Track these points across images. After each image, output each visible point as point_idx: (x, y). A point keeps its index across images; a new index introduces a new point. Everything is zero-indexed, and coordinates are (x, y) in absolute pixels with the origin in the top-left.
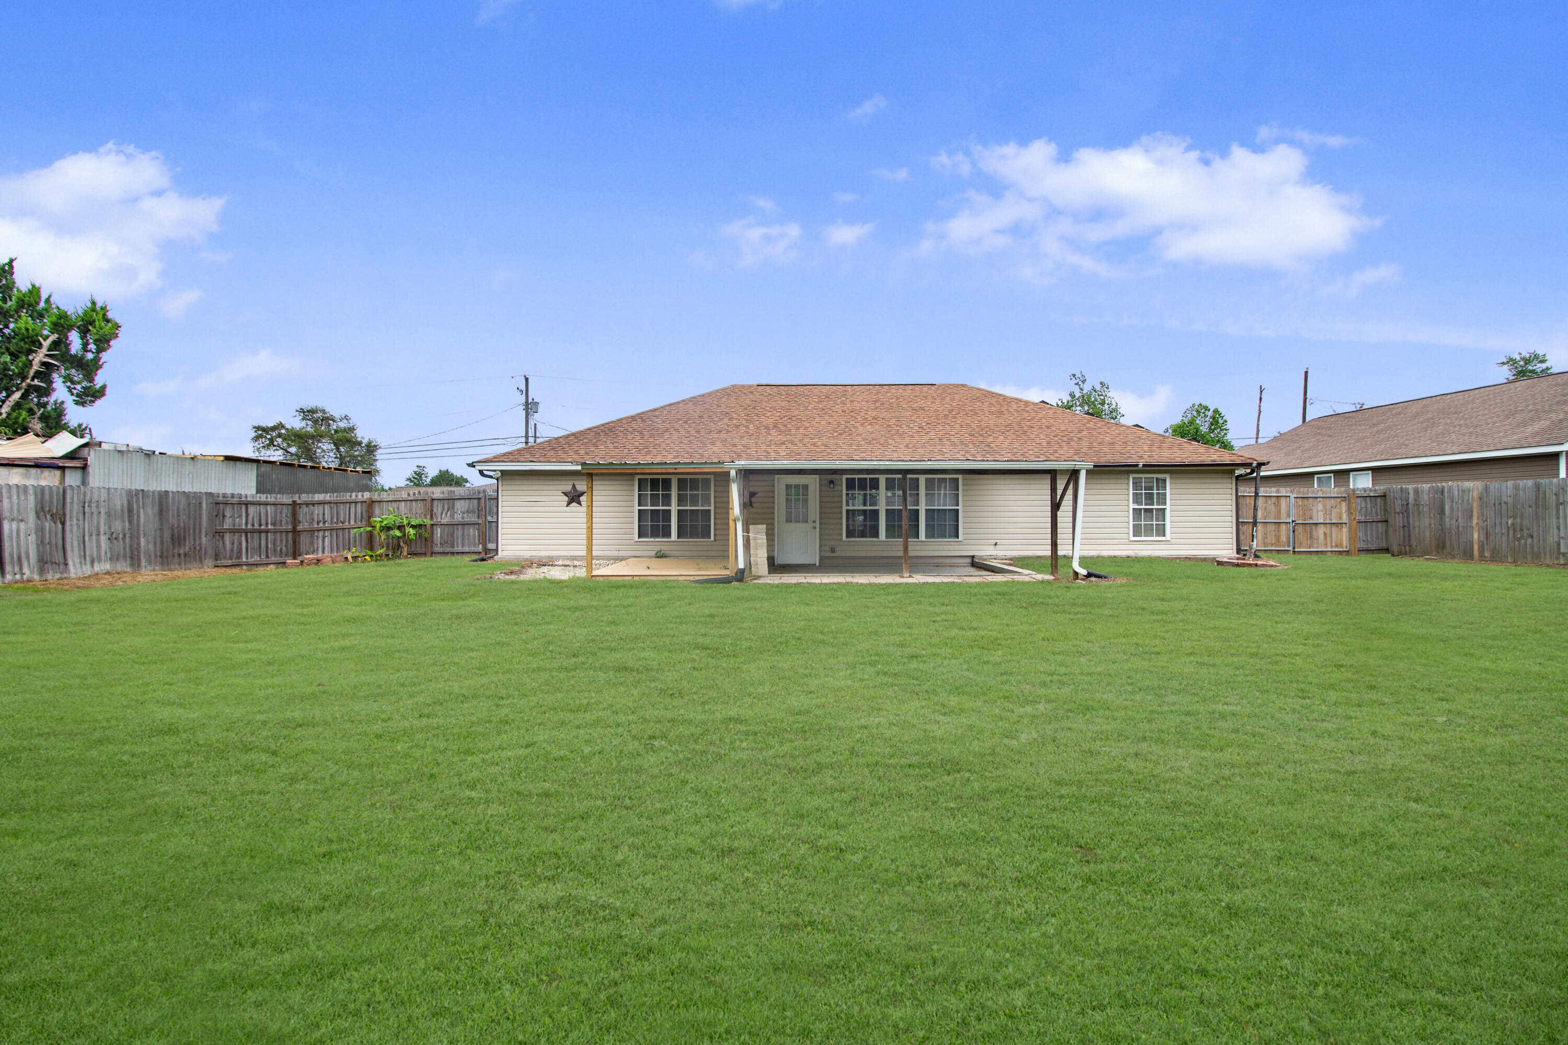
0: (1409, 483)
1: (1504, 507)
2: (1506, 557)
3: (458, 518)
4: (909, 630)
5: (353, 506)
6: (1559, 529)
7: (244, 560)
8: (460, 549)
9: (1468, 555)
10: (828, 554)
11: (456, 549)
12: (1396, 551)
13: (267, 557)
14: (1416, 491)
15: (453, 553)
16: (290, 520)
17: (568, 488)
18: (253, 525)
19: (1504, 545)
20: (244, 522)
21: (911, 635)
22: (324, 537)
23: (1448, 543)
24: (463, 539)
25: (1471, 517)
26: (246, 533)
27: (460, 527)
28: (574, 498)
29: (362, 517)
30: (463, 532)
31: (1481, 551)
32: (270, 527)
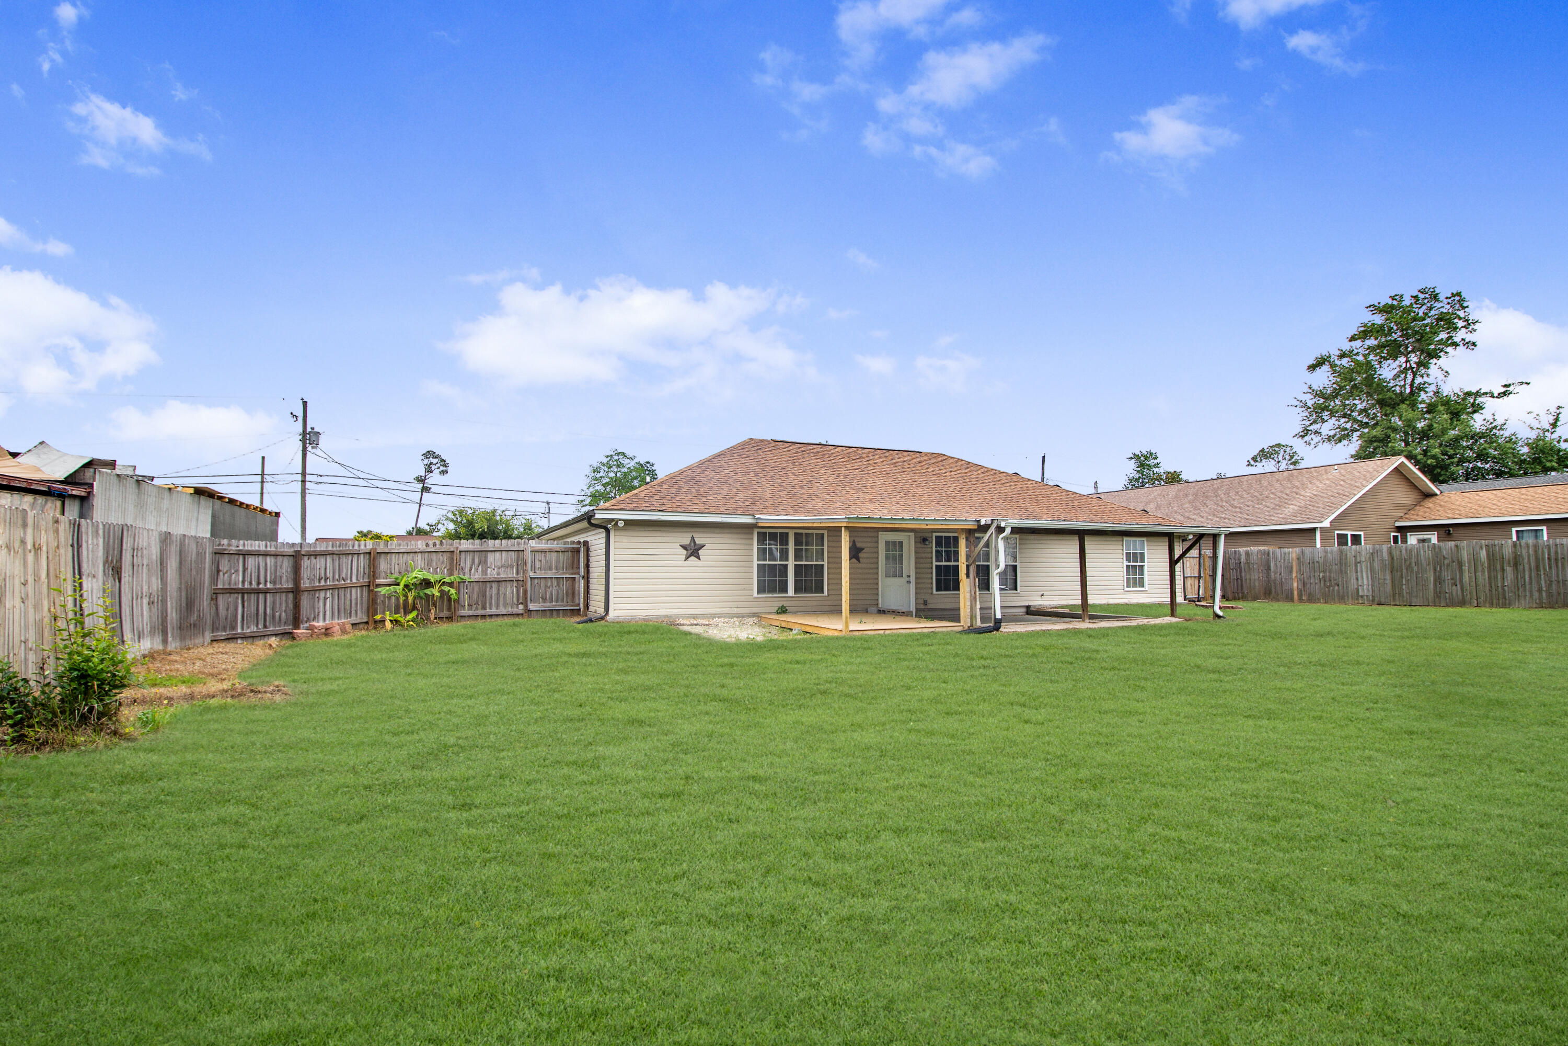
0: (1242, 546)
1: (1316, 565)
2: (1319, 599)
3: (492, 573)
4: (944, 685)
5: (356, 556)
6: (1357, 579)
7: (239, 631)
8: (494, 611)
9: (1289, 598)
10: (922, 607)
11: (488, 611)
12: (1230, 597)
13: (265, 626)
14: (1247, 553)
15: (483, 617)
16: (291, 576)
17: (686, 540)
18: (251, 583)
19: (1317, 591)
20: (241, 579)
21: (945, 690)
22: (325, 599)
23: (1273, 590)
24: (498, 599)
25: (1291, 572)
26: (243, 593)
27: (495, 585)
28: (693, 551)
29: (364, 573)
30: (499, 590)
31: (1300, 595)
32: (269, 585)
